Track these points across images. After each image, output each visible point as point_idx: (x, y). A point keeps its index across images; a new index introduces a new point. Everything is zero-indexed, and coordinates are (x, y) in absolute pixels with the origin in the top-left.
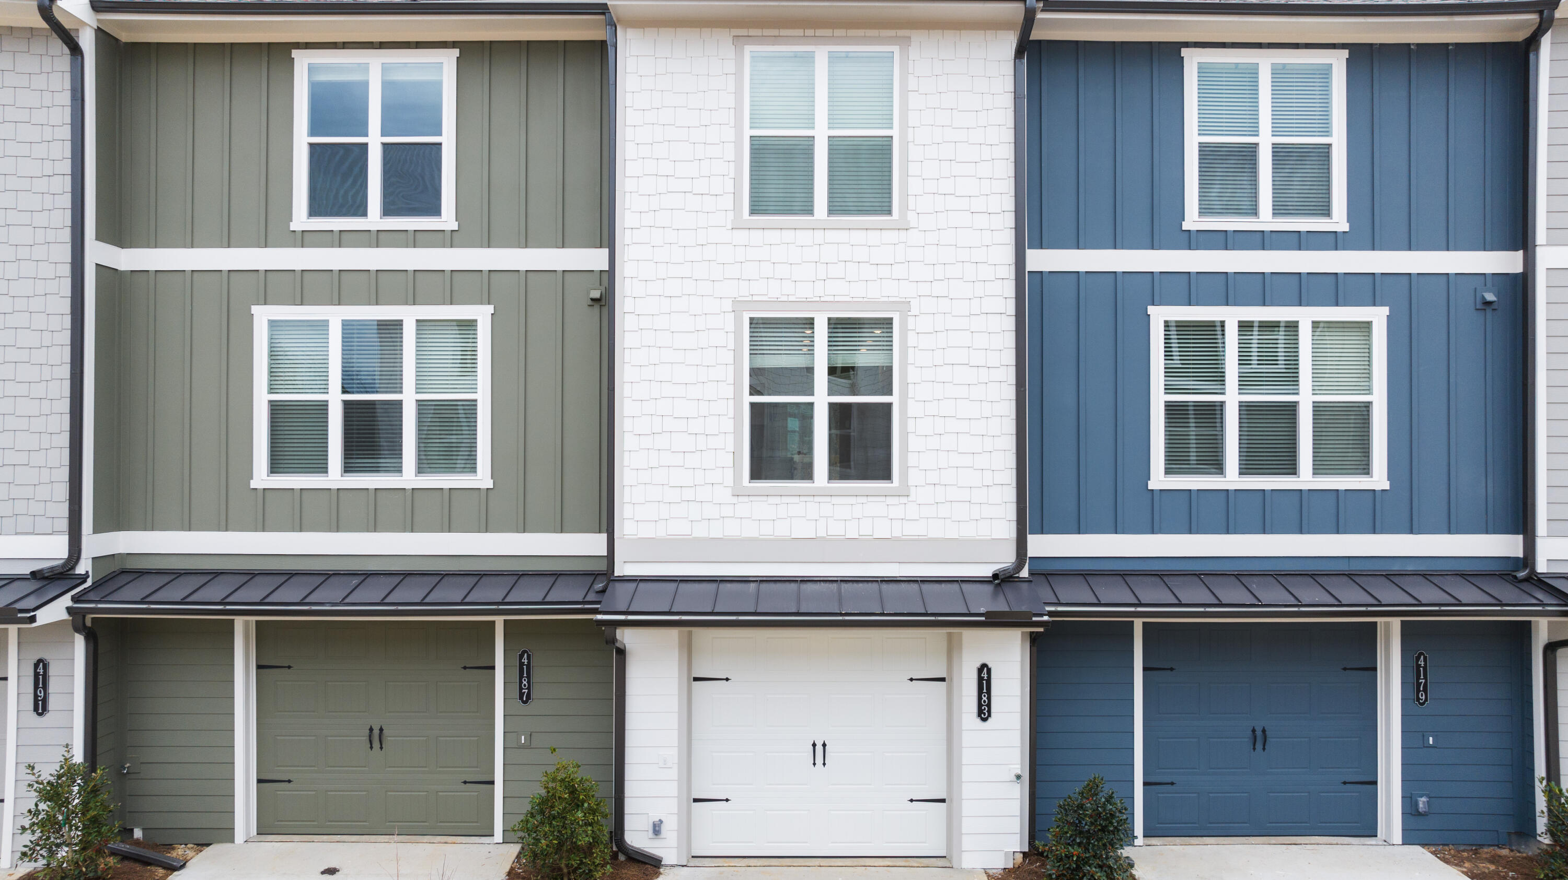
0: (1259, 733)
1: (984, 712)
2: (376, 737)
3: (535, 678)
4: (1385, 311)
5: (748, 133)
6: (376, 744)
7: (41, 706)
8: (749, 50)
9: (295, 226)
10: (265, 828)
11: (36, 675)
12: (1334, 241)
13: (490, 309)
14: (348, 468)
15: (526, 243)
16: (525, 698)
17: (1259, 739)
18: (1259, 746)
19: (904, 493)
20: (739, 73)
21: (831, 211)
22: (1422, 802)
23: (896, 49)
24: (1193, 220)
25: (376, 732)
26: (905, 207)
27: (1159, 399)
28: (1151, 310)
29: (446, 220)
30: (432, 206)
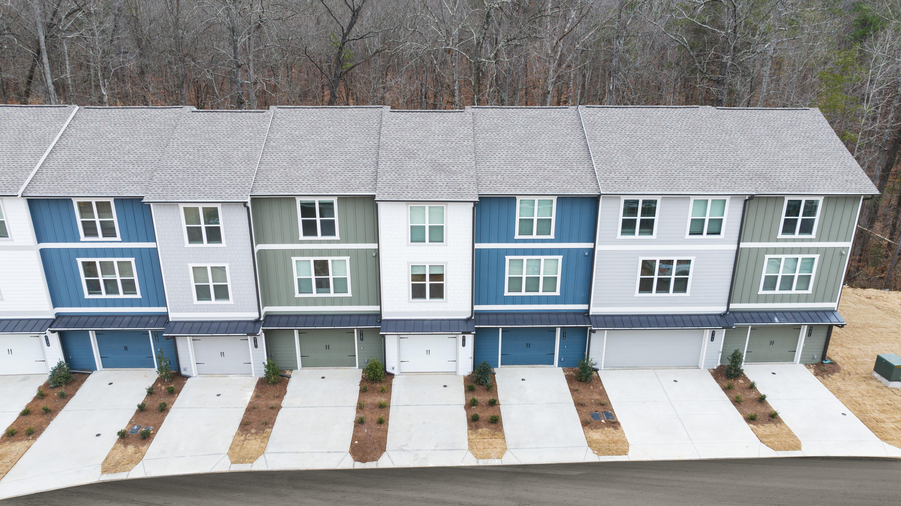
0: (528, 344)
1: (464, 345)
2: (328, 347)
3: (364, 336)
4: (562, 257)
5: (410, 225)
6: (328, 348)
7: (256, 346)
8: (410, 206)
9: (300, 239)
10: (303, 366)
11: (254, 340)
12: (551, 241)
13: (349, 257)
14: (317, 292)
15: (356, 242)
16: (362, 340)
17: (528, 345)
18: (528, 347)
19: (446, 302)
21: (430, 241)
22: (562, 359)
23: (444, 206)
24: (517, 236)
25: (327, 346)
26: (447, 241)
27: (507, 276)
28: (506, 257)
29: (337, 237)
30: (333, 234)
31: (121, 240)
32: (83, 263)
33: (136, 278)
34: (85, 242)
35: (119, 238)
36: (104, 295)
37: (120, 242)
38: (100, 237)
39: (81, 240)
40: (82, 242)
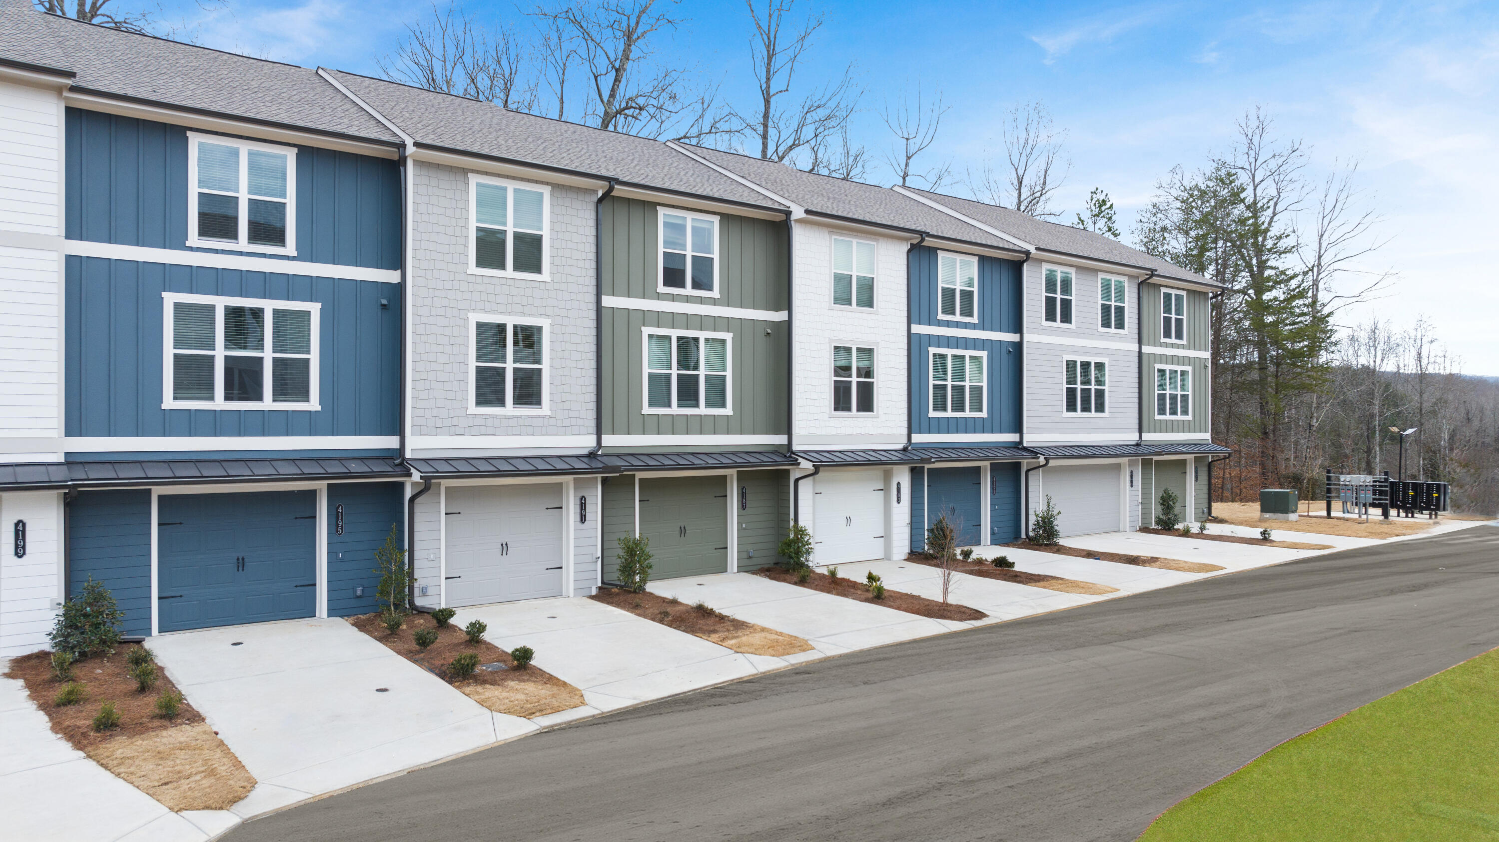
0: (953, 509)
1: (899, 501)
2: (683, 531)
4: (986, 353)
5: (833, 271)
7: (583, 519)
8: (834, 237)
9: (658, 291)
11: (581, 503)
12: (974, 327)
13: (731, 335)
14: (679, 404)
16: (744, 507)
17: (953, 511)
18: (953, 514)
19: (877, 416)
20: (830, 247)
22: (996, 529)
24: (940, 315)
25: (682, 529)
26: (877, 306)
27: (931, 382)
29: (716, 293)
30: (710, 288)
31: (295, 254)
32: (177, 306)
33: (314, 357)
34: (199, 249)
35: (290, 248)
36: (219, 402)
37: (294, 258)
38: (243, 242)
39: (188, 244)
40: (191, 249)
